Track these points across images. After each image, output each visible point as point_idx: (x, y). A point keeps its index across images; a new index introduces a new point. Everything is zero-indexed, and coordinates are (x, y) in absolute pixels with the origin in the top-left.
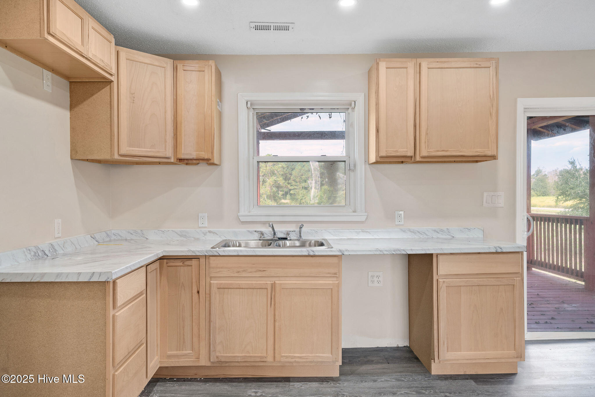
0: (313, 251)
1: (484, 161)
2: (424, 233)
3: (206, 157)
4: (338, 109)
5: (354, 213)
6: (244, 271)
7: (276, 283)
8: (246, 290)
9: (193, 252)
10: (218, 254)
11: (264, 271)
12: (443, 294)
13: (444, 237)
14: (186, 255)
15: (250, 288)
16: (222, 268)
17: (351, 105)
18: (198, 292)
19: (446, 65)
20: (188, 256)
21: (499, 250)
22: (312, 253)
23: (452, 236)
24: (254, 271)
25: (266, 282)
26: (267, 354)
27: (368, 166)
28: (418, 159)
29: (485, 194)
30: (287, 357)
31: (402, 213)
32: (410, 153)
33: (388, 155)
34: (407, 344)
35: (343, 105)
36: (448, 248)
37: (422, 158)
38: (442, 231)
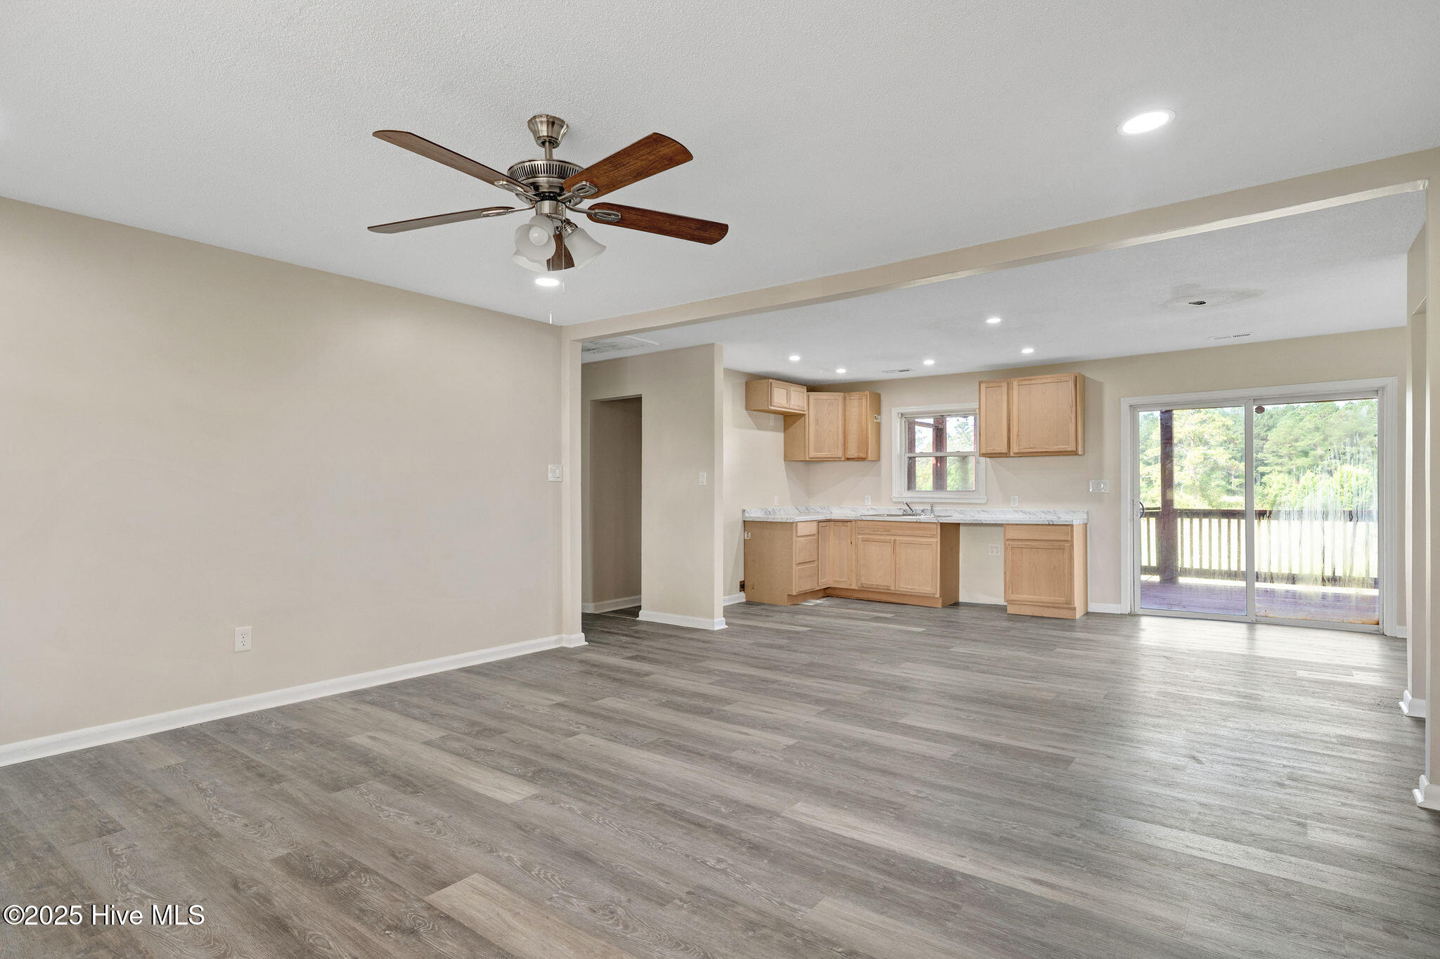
3: (863, 456)
6: (877, 530)
7: (897, 539)
9: (849, 517)
11: (889, 531)
12: (1009, 552)
15: (881, 541)
18: (851, 543)
19: (1032, 382)
23: (1058, 517)
24: (884, 531)
25: (892, 538)
26: (891, 585)
28: (1012, 454)
29: (1091, 482)
30: (903, 588)
31: (1016, 497)
32: (1004, 450)
37: (1015, 453)
38: (1050, 512)
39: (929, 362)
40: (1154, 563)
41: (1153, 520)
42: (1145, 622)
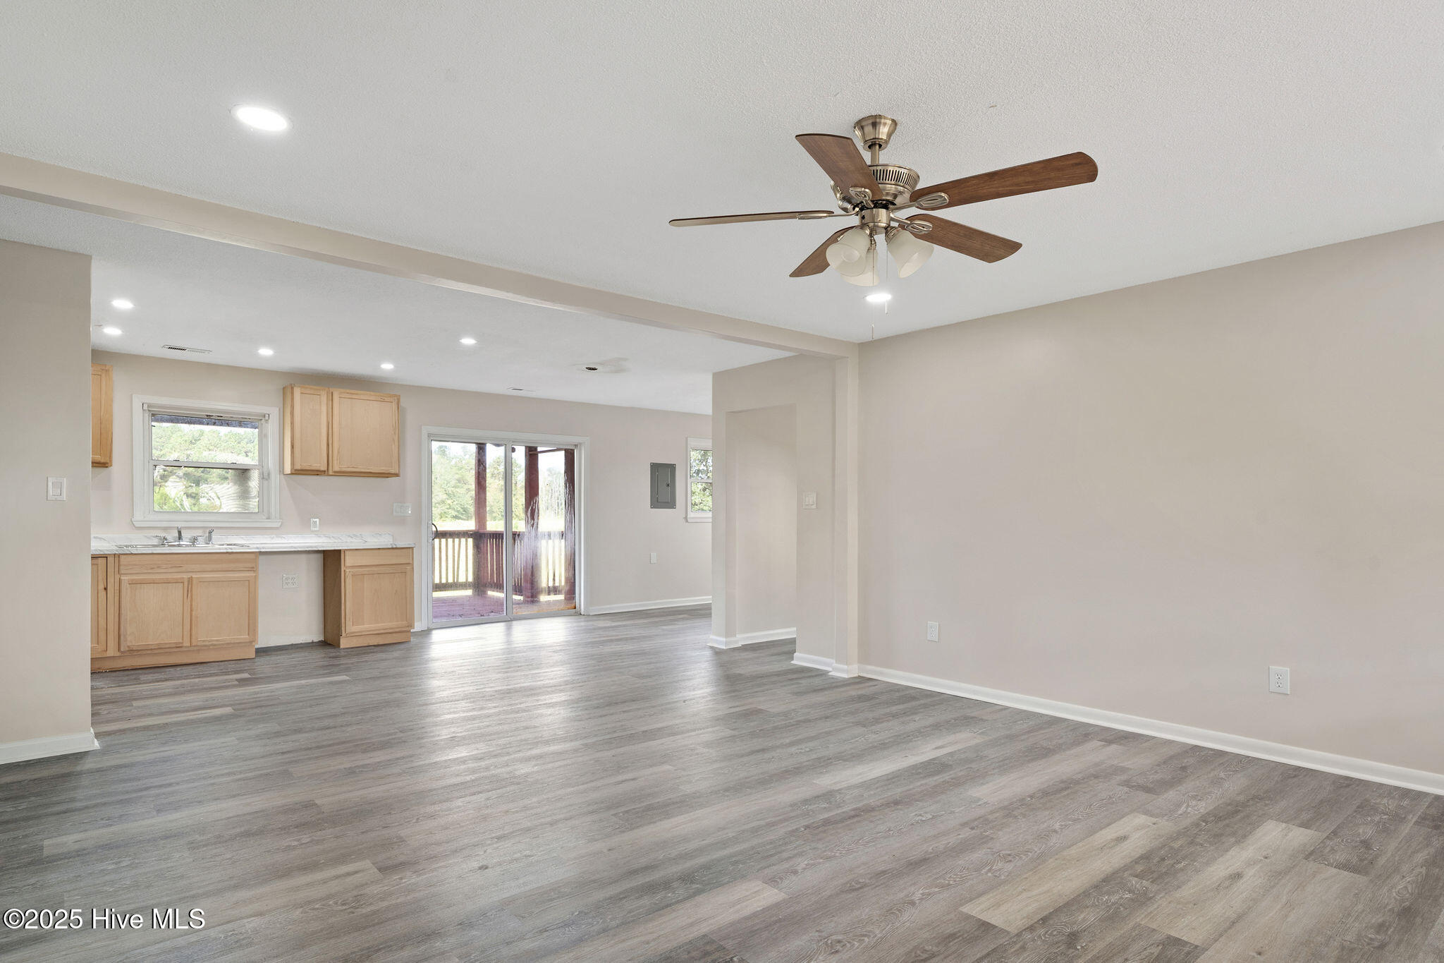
0: (231, 549)
1: (388, 476)
3: (102, 461)
5: (268, 520)
6: (158, 567)
7: (193, 577)
8: (160, 584)
9: (101, 551)
10: (129, 552)
11: (181, 566)
12: (349, 581)
15: (165, 582)
16: (133, 565)
17: (265, 416)
18: (106, 589)
19: (354, 396)
21: (394, 546)
22: (229, 551)
23: (363, 540)
24: (170, 567)
25: (183, 576)
26: (183, 640)
27: (282, 476)
28: (331, 473)
29: (395, 505)
30: (204, 641)
31: (317, 520)
32: (324, 468)
33: (302, 467)
34: (322, 638)
35: (255, 415)
37: (335, 472)
38: (356, 536)
39: (266, 352)
40: (471, 579)
41: (470, 541)
42: (437, 635)
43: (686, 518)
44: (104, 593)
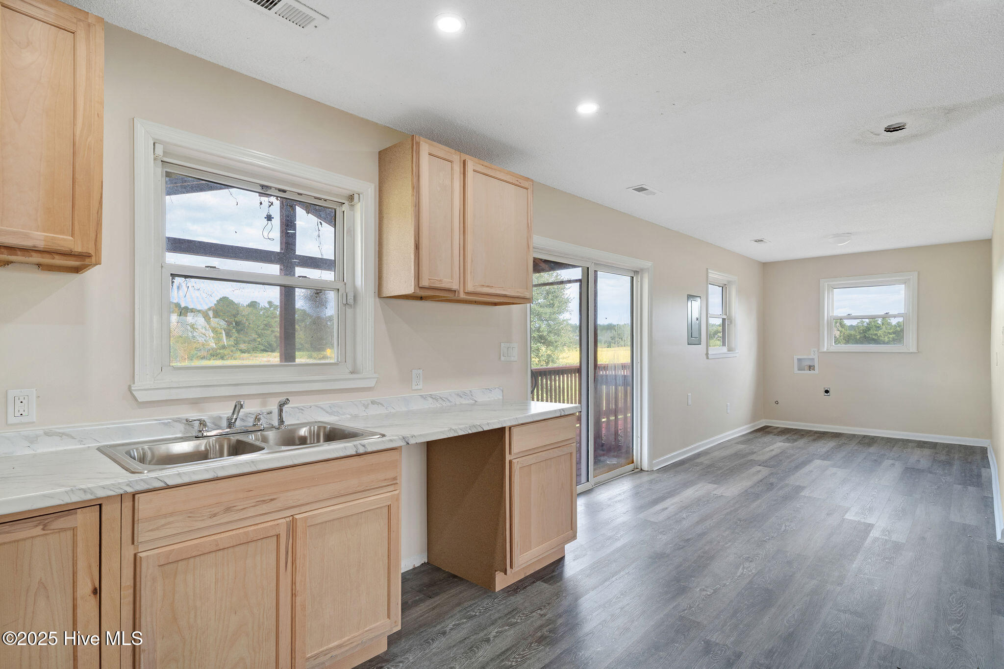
0: (364, 446)
1: (513, 304)
2: (446, 398)
3: (78, 249)
4: (325, 200)
5: (351, 375)
6: (228, 510)
7: (296, 519)
8: (231, 550)
9: (86, 491)
10: (161, 485)
11: (272, 500)
12: (516, 478)
13: (467, 402)
14: (62, 503)
15: (242, 544)
16: (172, 514)
17: (350, 198)
18: (97, 592)
19: (489, 172)
20: (67, 504)
22: (361, 450)
23: (475, 400)
24: (253, 504)
25: (276, 522)
27: (377, 299)
28: (462, 294)
29: (502, 346)
30: (315, 657)
31: (420, 372)
32: (456, 285)
33: (431, 285)
34: (424, 560)
35: (337, 195)
36: (521, 417)
37: (466, 293)
43: (707, 354)
44: (93, 602)
